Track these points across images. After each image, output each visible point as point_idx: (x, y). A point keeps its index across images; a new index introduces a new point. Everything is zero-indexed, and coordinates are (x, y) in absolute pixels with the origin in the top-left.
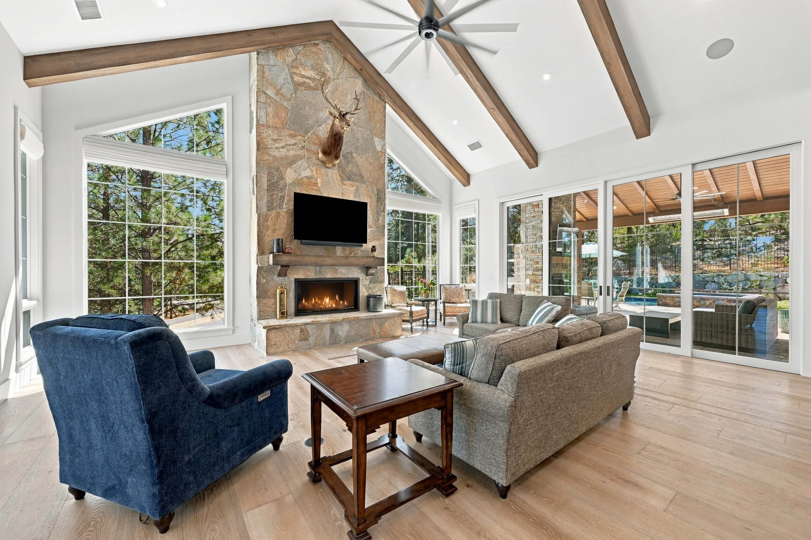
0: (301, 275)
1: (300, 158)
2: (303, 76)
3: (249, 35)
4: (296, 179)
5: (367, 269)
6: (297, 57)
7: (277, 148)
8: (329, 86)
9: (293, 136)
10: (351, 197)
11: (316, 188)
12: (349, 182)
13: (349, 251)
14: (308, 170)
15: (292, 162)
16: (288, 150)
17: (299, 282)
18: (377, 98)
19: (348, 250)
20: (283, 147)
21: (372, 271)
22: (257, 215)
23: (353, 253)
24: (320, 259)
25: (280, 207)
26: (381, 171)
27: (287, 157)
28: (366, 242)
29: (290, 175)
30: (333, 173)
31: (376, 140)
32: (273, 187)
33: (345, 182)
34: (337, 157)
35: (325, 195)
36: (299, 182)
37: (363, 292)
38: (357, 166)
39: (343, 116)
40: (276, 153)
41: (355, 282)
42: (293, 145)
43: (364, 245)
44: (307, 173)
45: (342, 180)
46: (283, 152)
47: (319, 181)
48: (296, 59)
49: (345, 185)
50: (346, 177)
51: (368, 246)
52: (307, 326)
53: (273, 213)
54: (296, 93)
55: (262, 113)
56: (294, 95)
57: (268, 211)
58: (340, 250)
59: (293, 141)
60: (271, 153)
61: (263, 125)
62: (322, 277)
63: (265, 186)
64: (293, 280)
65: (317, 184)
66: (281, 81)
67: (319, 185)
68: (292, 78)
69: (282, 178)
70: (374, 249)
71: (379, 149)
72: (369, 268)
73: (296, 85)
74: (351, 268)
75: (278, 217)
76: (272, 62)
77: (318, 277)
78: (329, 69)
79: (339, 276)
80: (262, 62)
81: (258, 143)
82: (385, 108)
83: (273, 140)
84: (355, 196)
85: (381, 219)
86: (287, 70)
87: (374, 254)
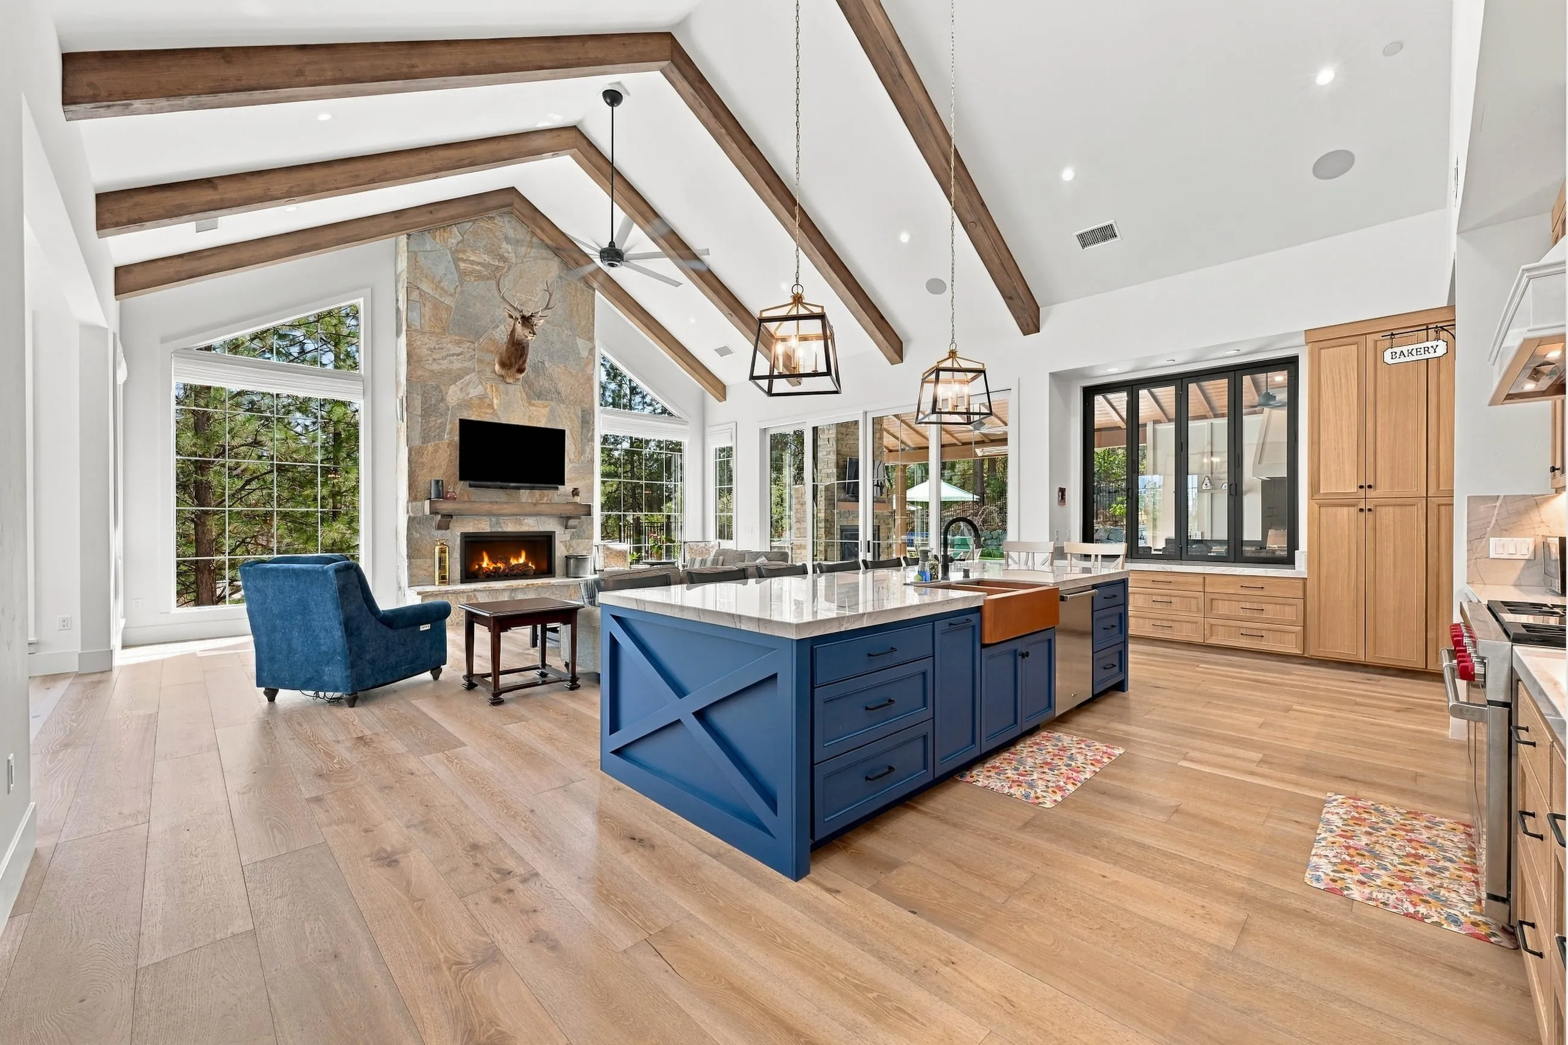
0: (469, 528)
1: (467, 371)
2: (473, 263)
3: (396, 218)
4: (464, 400)
5: (565, 520)
6: (463, 237)
7: (436, 360)
8: (510, 273)
9: (459, 343)
10: (542, 423)
11: (492, 411)
12: (540, 402)
13: (540, 495)
14: (480, 386)
15: (456, 377)
16: (451, 362)
17: (466, 537)
18: (580, 283)
19: (537, 493)
20: (444, 358)
21: (572, 522)
22: (407, 449)
23: (546, 499)
24: (496, 507)
25: (440, 437)
26: (588, 385)
27: (449, 371)
28: (563, 483)
29: (453, 394)
30: (516, 389)
31: (581, 342)
32: (428, 411)
33: (533, 402)
34: (521, 370)
35: (505, 421)
36: (467, 404)
37: (560, 551)
38: (551, 379)
39: (527, 321)
40: (435, 367)
41: (547, 539)
42: (458, 355)
43: (560, 487)
44: (474, 392)
45: (529, 399)
46: (445, 365)
47: (495, 401)
48: (462, 241)
49: (534, 405)
50: (535, 394)
51: (567, 488)
52: (476, 593)
53: (430, 447)
54: (462, 286)
55: (415, 315)
56: (459, 289)
57: (423, 443)
58: (525, 495)
59: (458, 350)
60: (427, 366)
61: (416, 331)
62: (500, 530)
63: (419, 412)
64: (459, 534)
65: (492, 406)
66: (441, 270)
67: (495, 407)
68: (457, 267)
69: (443, 400)
70: (575, 492)
71: (584, 354)
72: (569, 518)
73: (463, 274)
74: (543, 518)
75: (436, 451)
76: (428, 247)
77: (494, 530)
78: (510, 250)
79: (525, 528)
80: (415, 248)
81: (409, 355)
82: (593, 296)
83: (430, 349)
84: (549, 421)
85: (588, 450)
86: (450, 258)
87: (577, 499)
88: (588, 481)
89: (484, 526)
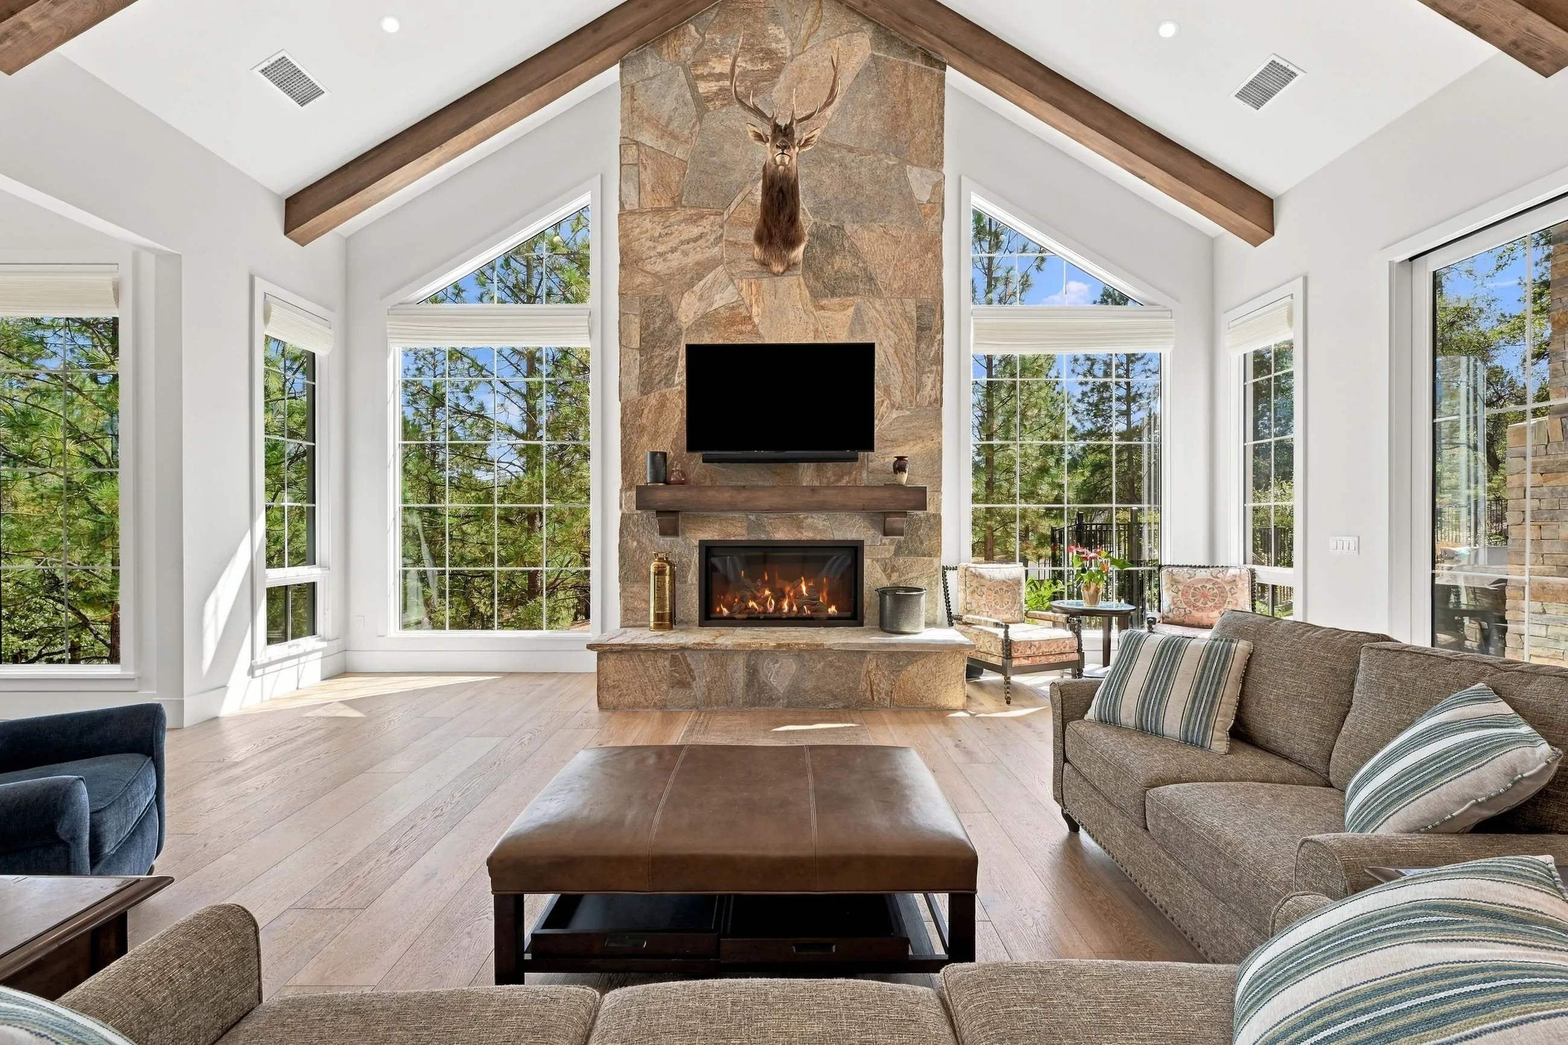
0: (711, 533)
1: (709, 266)
2: (719, 78)
4: (705, 316)
5: (883, 518)
6: (704, 38)
7: (661, 255)
8: (782, 77)
9: (693, 220)
10: (842, 337)
11: (750, 327)
12: (836, 300)
14: (731, 287)
15: (693, 278)
16: (685, 254)
17: (708, 550)
18: (917, 63)
19: (830, 469)
20: (673, 250)
21: (895, 521)
22: (619, 405)
23: (846, 479)
24: (744, 495)
25: (668, 381)
26: (930, 255)
27: (682, 270)
28: (871, 448)
29: (689, 309)
30: (793, 286)
31: (914, 174)
32: (650, 341)
33: (824, 302)
36: (707, 320)
37: (874, 576)
38: (856, 254)
39: (783, 134)
40: (660, 267)
41: (854, 551)
42: (695, 240)
43: (861, 454)
44: (722, 299)
45: (815, 295)
46: (676, 260)
47: (755, 310)
48: (701, 46)
49: (823, 308)
50: (828, 288)
51: (882, 456)
52: (687, 653)
53: (653, 400)
54: (701, 123)
55: (631, 190)
56: (697, 127)
57: (643, 393)
58: (807, 474)
59: (696, 231)
60: (649, 268)
61: (632, 212)
62: (763, 537)
63: (636, 342)
64: (697, 543)
65: (750, 318)
66: (668, 105)
67: (756, 320)
68: (693, 89)
69: (672, 318)
70: (900, 465)
71: (922, 195)
72: (886, 514)
73: (701, 103)
74: (842, 515)
75: (662, 405)
76: (650, 71)
77: (753, 537)
78: (782, 36)
79: (806, 535)
80: (632, 79)
81: (623, 253)
82: (942, 80)
83: (652, 239)
84: (852, 333)
85: (929, 380)
86: (682, 77)
87: (904, 478)
88: (930, 444)
89: (736, 530)
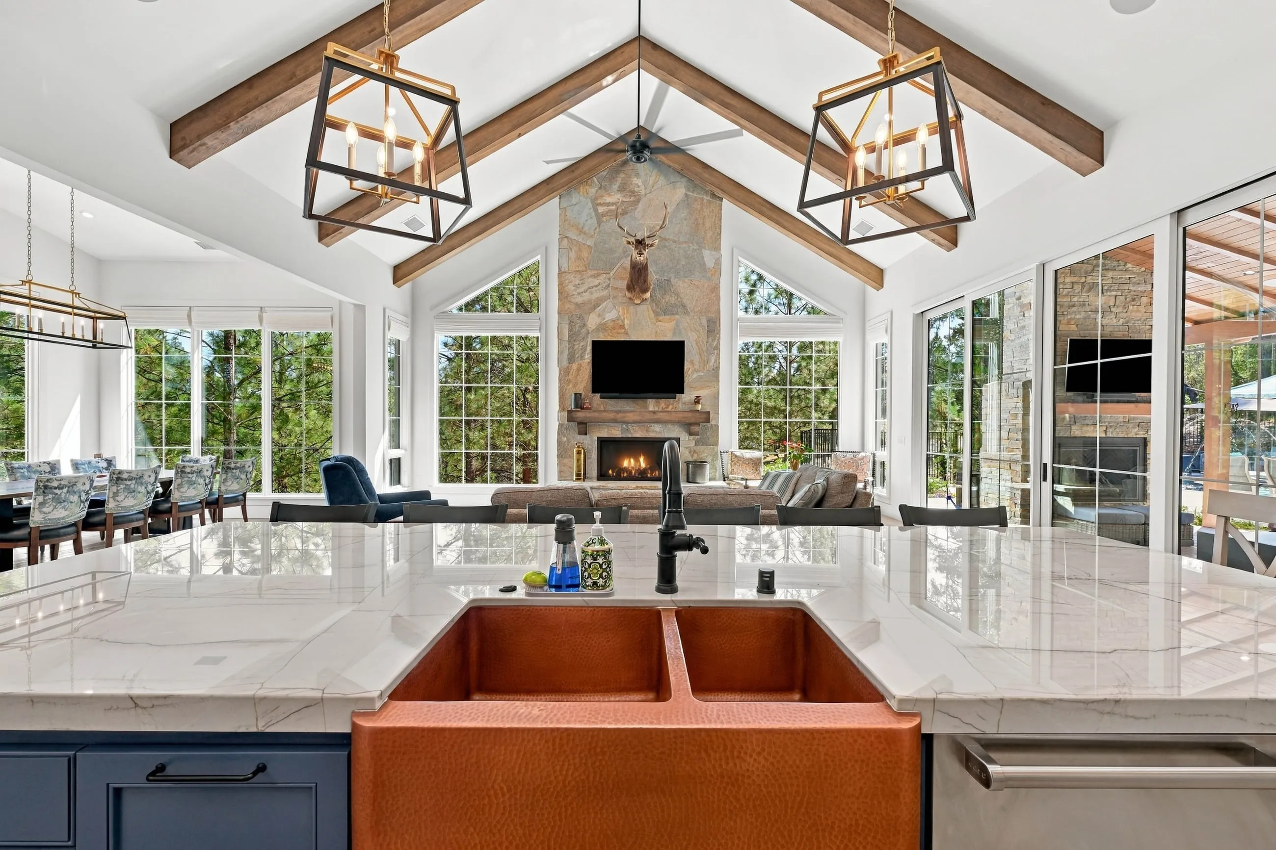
0: (605, 434)
1: (603, 299)
2: (608, 204)
3: (548, 184)
4: (601, 324)
5: (689, 427)
6: (601, 185)
7: (579, 294)
8: (640, 205)
9: (595, 277)
10: (668, 336)
11: (623, 331)
12: (667, 317)
13: (665, 404)
14: (614, 310)
15: (595, 305)
16: (591, 293)
17: (603, 443)
18: (707, 198)
19: (663, 403)
20: (585, 291)
21: (695, 429)
22: (557, 369)
23: (671, 407)
24: (620, 415)
25: (582, 357)
26: (714, 295)
27: (590, 301)
28: (682, 392)
29: (593, 321)
30: (645, 311)
31: (706, 254)
32: (574, 336)
33: (661, 318)
35: (634, 337)
36: (602, 327)
37: (685, 456)
38: (677, 295)
39: (640, 244)
40: (579, 300)
42: (596, 286)
43: (678, 395)
44: (610, 316)
45: (657, 314)
46: (586, 296)
47: (626, 322)
48: (600, 189)
49: (660, 321)
50: (663, 311)
51: (688, 396)
53: (575, 366)
54: (599, 227)
55: (564, 261)
56: (598, 230)
57: (570, 363)
58: (652, 405)
59: (596, 282)
60: (573, 300)
61: (565, 272)
62: (630, 436)
63: (566, 337)
64: (596, 439)
65: (624, 326)
66: (583, 218)
67: (626, 327)
68: (596, 210)
69: (584, 325)
70: (697, 400)
71: (710, 263)
72: (690, 424)
73: (599, 217)
74: (669, 426)
75: (579, 369)
76: (574, 201)
77: (624, 436)
78: (640, 184)
79: (652, 435)
80: (564, 205)
81: (560, 293)
82: (721, 206)
83: (575, 286)
84: (674, 334)
85: (713, 359)
86: (590, 205)
87: (699, 407)
88: (713, 389)
89: (616, 432)
